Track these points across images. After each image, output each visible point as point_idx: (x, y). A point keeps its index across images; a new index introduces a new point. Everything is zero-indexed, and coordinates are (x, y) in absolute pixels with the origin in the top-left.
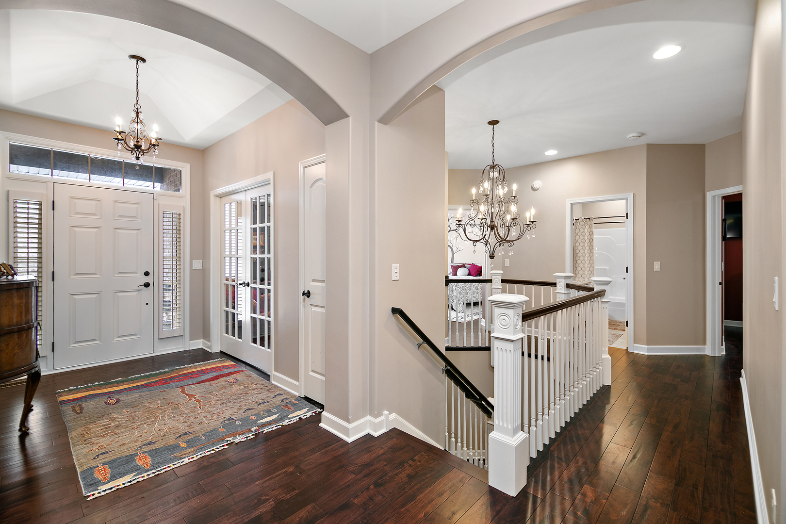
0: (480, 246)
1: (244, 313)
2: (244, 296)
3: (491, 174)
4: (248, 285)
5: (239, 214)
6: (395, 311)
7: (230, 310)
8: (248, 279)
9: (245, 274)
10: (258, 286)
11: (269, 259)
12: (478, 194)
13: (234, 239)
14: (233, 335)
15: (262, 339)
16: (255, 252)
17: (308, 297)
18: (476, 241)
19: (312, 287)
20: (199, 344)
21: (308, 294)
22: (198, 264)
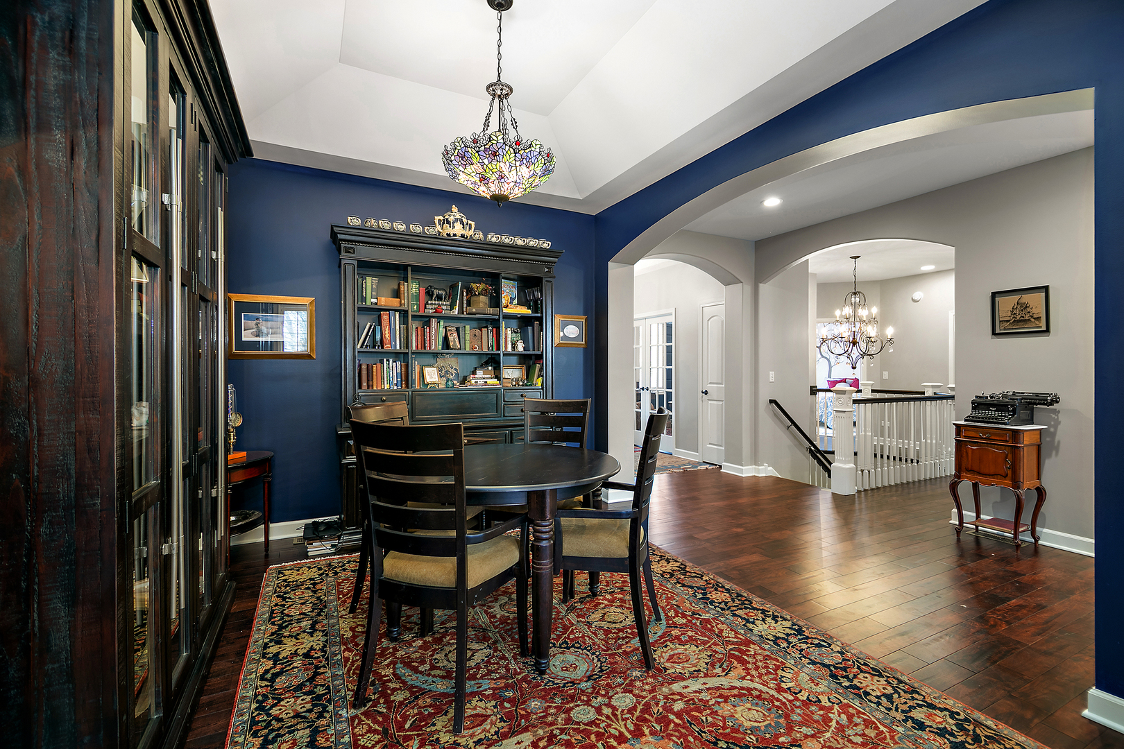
0: (843, 358)
2: (645, 398)
3: (853, 299)
6: (771, 401)
12: (841, 316)
17: (706, 394)
18: (839, 355)
19: (708, 387)
21: (706, 393)
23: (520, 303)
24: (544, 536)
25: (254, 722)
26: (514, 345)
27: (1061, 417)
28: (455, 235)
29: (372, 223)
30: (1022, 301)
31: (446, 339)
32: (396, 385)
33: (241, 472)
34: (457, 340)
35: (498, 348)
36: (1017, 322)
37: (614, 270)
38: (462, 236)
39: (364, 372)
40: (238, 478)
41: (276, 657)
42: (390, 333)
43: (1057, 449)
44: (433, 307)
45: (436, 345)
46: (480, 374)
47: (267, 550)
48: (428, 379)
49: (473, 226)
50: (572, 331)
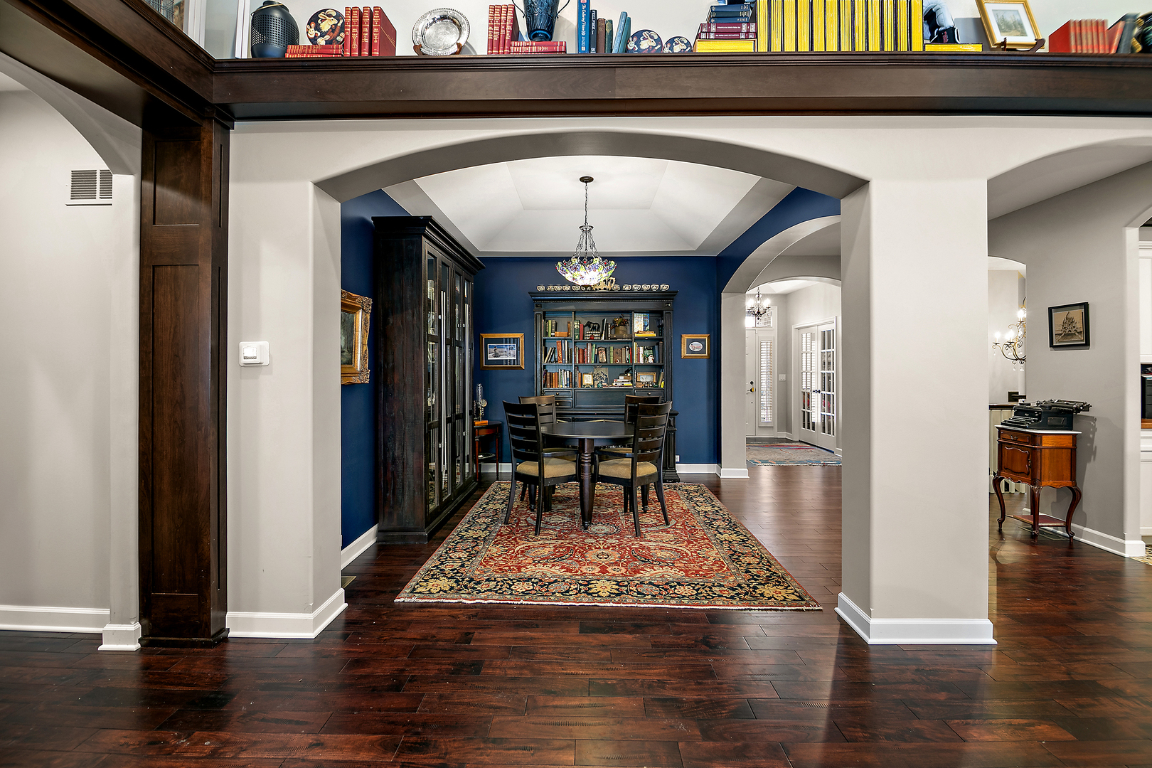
1: (816, 417)
2: (816, 400)
4: (819, 392)
5: (812, 339)
7: (806, 410)
8: (820, 389)
9: (817, 384)
10: (826, 393)
11: (833, 374)
13: (809, 360)
14: (809, 428)
15: (829, 430)
16: (823, 368)
20: (783, 435)
22: (783, 377)
23: (650, 330)
24: (586, 461)
25: (469, 521)
26: (646, 358)
27: (1098, 425)
28: (600, 289)
29: (551, 288)
30: (1070, 316)
31: (597, 356)
32: (566, 385)
33: (484, 430)
34: (604, 357)
35: (632, 362)
36: (1066, 335)
37: (726, 299)
38: (605, 289)
39: (548, 377)
40: (483, 433)
41: (484, 508)
42: (562, 353)
43: (1095, 453)
44: (590, 335)
45: (590, 360)
46: (621, 378)
47: (498, 475)
48: (585, 382)
49: (614, 281)
50: (696, 346)
